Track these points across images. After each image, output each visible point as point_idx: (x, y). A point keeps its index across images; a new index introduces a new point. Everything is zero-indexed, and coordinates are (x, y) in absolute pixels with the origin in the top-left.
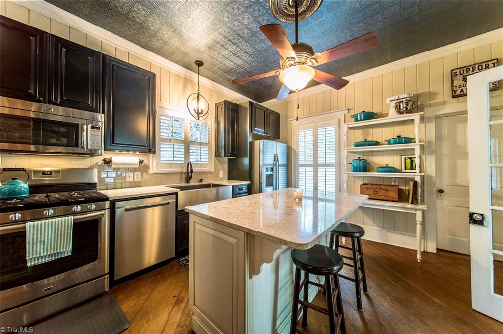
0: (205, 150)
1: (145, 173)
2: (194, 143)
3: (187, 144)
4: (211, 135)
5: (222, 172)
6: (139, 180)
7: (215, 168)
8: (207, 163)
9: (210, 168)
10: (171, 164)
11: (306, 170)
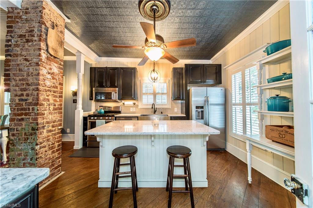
0: (165, 97)
1: (137, 108)
2: (158, 93)
3: (155, 94)
4: (168, 89)
5: (176, 108)
6: (135, 111)
7: (171, 107)
8: (166, 103)
9: (169, 106)
10: (147, 104)
11: (237, 108)
